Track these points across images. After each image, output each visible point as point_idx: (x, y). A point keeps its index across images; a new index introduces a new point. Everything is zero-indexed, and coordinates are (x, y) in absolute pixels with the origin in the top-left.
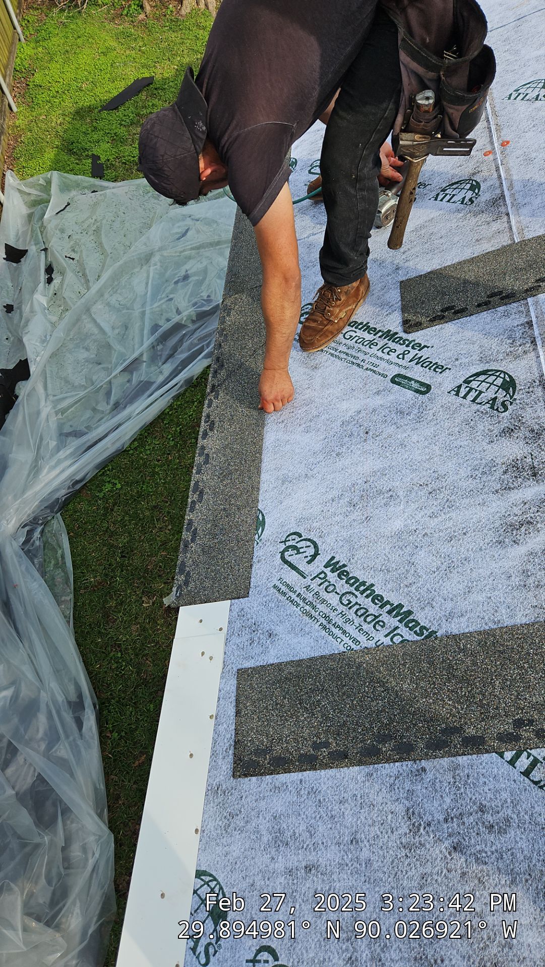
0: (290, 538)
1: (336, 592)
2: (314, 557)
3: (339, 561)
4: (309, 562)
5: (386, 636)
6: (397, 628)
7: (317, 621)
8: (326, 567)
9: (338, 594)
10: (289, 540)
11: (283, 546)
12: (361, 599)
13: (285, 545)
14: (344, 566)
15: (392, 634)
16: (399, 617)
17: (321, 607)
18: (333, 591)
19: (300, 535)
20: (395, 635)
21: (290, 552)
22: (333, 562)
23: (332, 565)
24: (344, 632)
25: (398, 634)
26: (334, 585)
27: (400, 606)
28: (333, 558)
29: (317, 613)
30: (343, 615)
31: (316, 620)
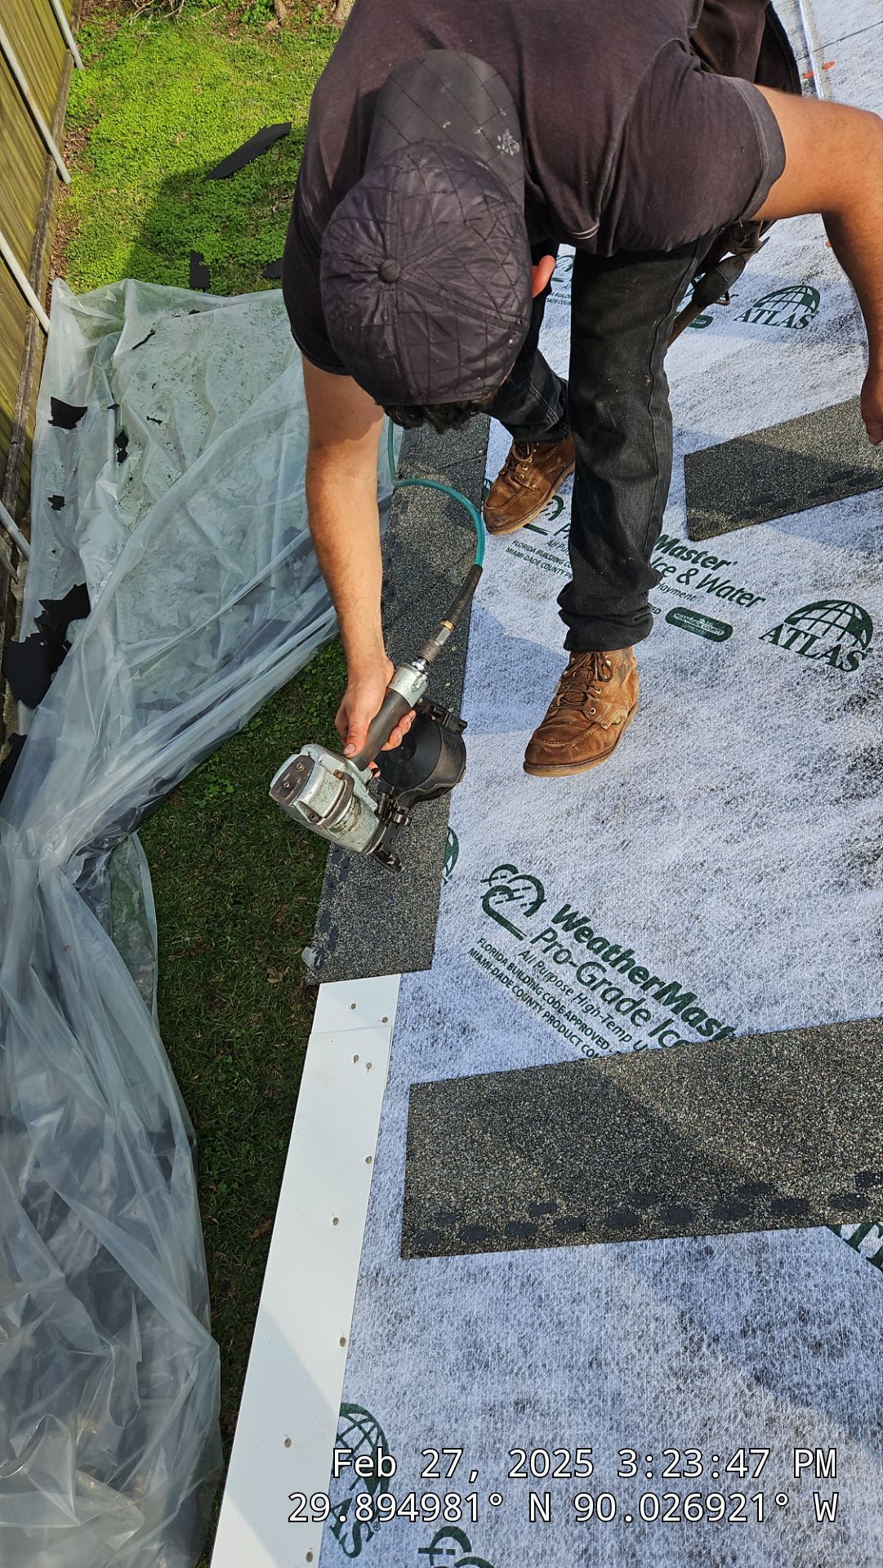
0: (498, 874)
1: (571, 963)
2: (536, 905)
3: (577, 913)
4: (528, 914)
5: (652, 1034)
6: (669, 1021)
7: (540, 1009)
8: (555, 921)
9: (575, 965)
10: (497, 878)
11: (486, 888)
12: (612, 974)
13: (490, 885)
14: (586, 920)
15: (661, 1032)
16: (674, 1005)
17: (547, 987)
18: (565, 961)
19: (514, 870)
20: (665, 1034)
21: (498, 897)
22: (567, 914)
23: (567, 918)
24: (584, 1028)
25: (672, 1032)
26: (568, 951)
27: (676, 986)
28: (567, 907)
29: (541, 996)
30: (583, 1000)
31: (538, 1007)
